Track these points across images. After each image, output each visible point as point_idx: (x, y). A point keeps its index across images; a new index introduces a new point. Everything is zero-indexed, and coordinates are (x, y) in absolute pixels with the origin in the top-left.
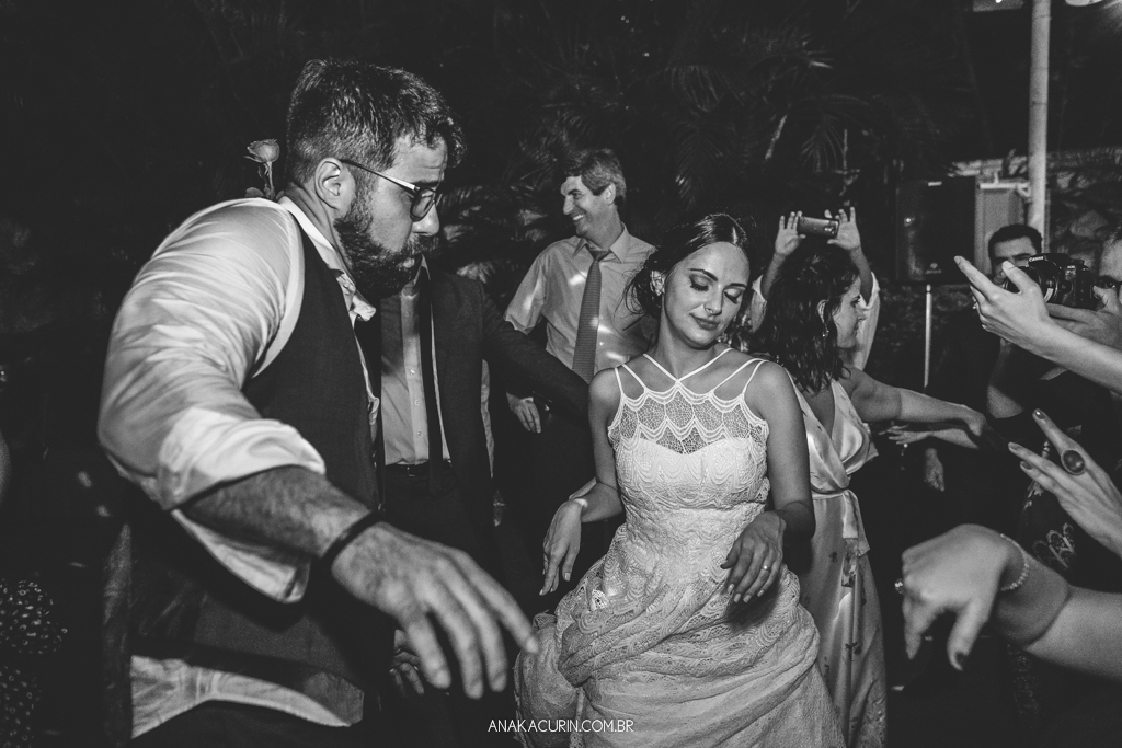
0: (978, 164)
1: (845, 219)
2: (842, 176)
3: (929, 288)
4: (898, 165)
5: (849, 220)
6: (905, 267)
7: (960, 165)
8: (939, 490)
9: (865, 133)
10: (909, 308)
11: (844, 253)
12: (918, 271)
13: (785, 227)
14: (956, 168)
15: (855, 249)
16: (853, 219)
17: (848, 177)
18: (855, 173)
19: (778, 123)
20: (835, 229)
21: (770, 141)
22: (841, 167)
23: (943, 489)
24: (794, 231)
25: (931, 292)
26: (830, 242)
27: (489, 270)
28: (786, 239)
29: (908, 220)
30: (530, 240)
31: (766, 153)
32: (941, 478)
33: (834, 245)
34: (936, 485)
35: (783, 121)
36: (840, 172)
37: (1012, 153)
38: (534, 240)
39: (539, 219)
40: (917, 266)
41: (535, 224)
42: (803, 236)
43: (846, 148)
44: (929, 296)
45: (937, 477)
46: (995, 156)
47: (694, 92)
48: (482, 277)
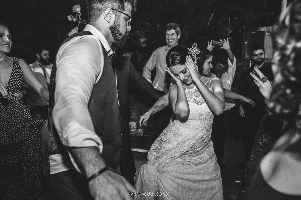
0: (265, 28)
1: (226, 41)
2: (228, 30)
3: (250, 61)
4: (244, 27)
5: (227, 42)
6: (244, 56)
7: (261, 28)
8: (243, 117)
9: (235, 18)
10: (245, 67)
11: (225, 51)
12: (248, 57)
13: (210, 44)
14: (260, 29)
15: (228, 50)
16: (228, 41)
17: (230, 31)
18: (232, 30)
19: (211, 15)
20: (222, 44)
21: (209, 20)
22: (228, 28)
23: (244, 117)
24: (212, 45)
25: (251, 63)
26: (221, 48)
27: (132, 55)
28: (210, 47)
29: (246, 43)
30: (142, 46)
31: (207, 24)
32: (244, 114)
33: (222, 49)
34: (242, 116)
35: (212, 15)
36: (228, 29)
37: (275, 25)
38: (144, 46)
39: (145, 41)
40: (248, 55)
41: (144, 42)
42: (214, 46)
43: (229, 22)
44: (250, 64)
45: (243, 114)
46: (271, 26)
47: (188, 6)
48: (129, 56)
